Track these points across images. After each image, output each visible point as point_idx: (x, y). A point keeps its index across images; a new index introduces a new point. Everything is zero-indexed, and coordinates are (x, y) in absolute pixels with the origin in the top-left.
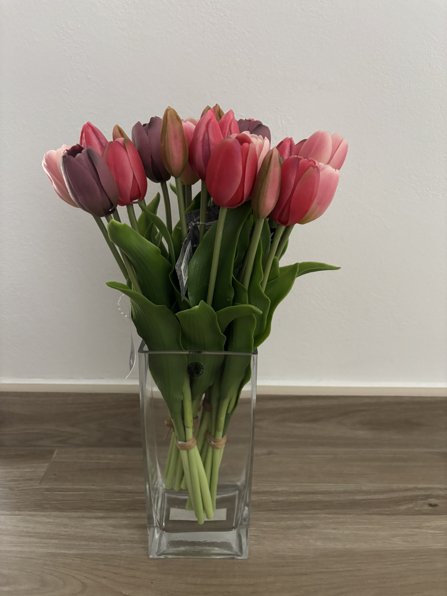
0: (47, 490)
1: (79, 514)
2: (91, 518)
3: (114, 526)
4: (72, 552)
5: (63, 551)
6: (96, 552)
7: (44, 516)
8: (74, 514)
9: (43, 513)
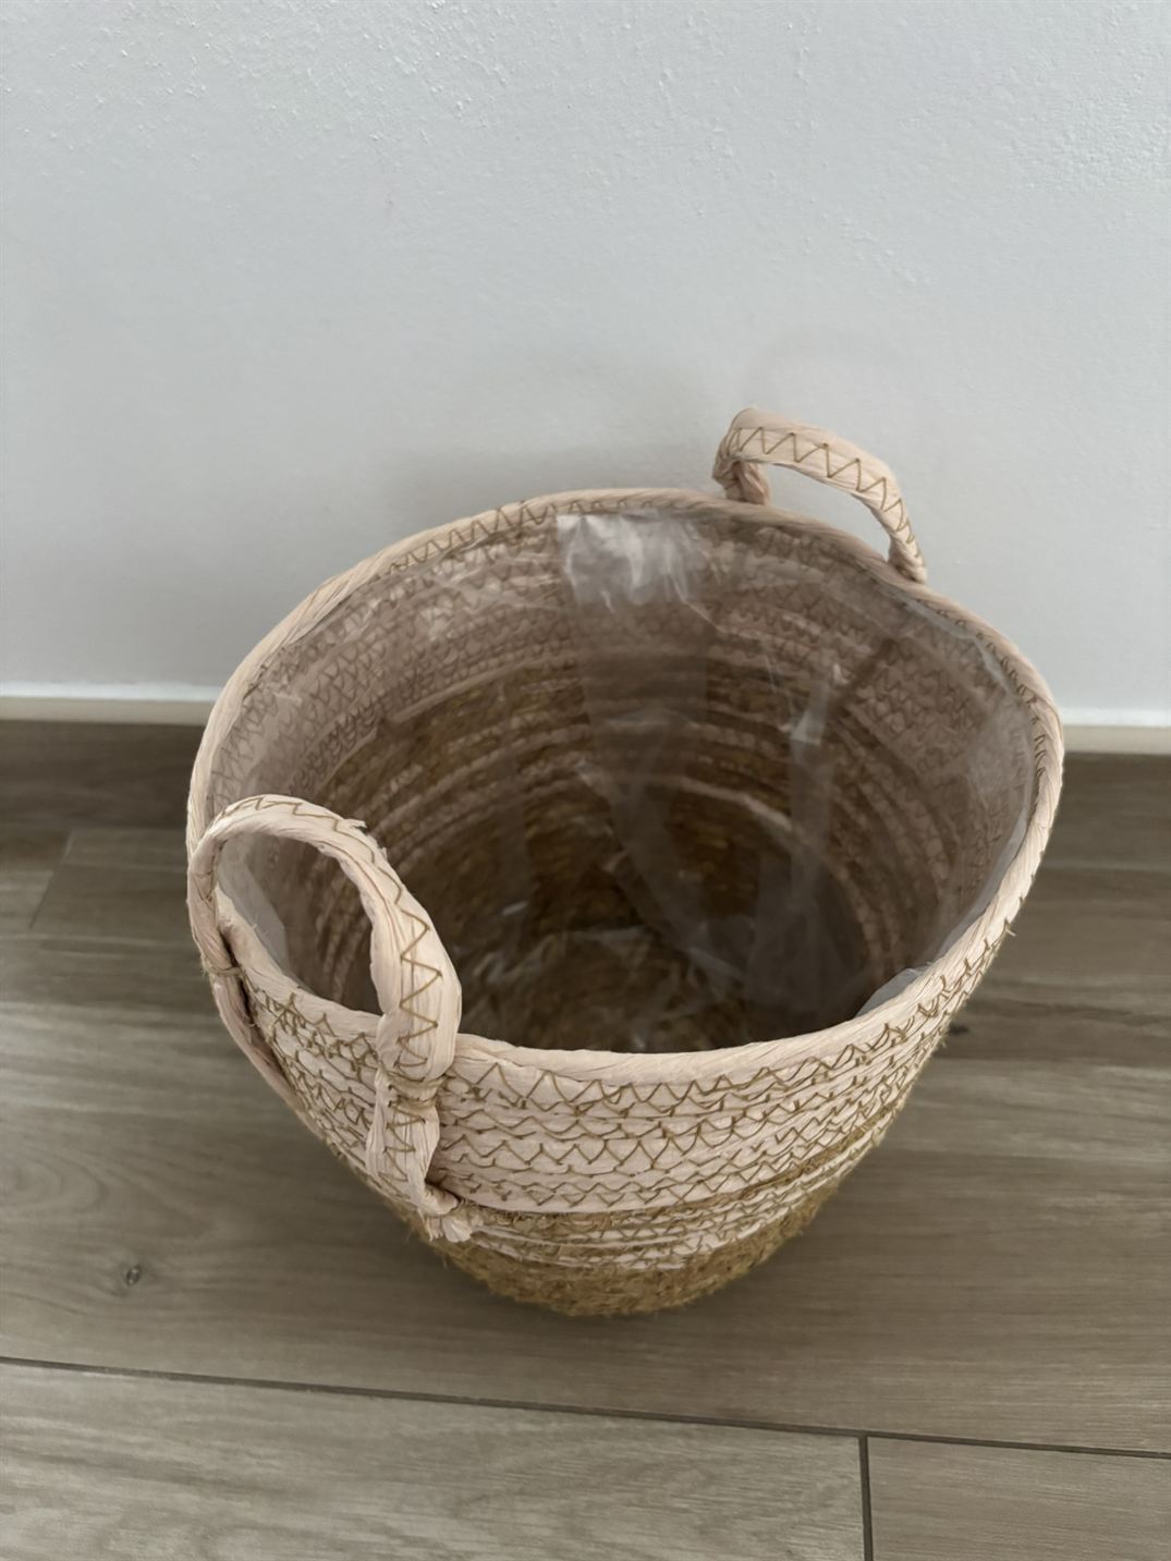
0: (46, 945)
1: (111, 1012)
2: (135, 1024)
3: (182, 1049)
4: (87, 1108)
5: (67, 1106)
6: (135, 1110)
7: (34, 1014)
8: (98, 1013)
9: (31, 1007)
